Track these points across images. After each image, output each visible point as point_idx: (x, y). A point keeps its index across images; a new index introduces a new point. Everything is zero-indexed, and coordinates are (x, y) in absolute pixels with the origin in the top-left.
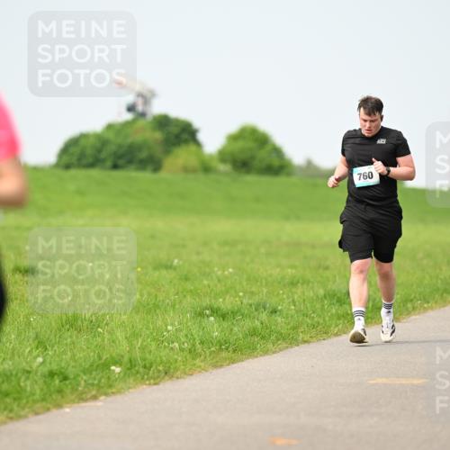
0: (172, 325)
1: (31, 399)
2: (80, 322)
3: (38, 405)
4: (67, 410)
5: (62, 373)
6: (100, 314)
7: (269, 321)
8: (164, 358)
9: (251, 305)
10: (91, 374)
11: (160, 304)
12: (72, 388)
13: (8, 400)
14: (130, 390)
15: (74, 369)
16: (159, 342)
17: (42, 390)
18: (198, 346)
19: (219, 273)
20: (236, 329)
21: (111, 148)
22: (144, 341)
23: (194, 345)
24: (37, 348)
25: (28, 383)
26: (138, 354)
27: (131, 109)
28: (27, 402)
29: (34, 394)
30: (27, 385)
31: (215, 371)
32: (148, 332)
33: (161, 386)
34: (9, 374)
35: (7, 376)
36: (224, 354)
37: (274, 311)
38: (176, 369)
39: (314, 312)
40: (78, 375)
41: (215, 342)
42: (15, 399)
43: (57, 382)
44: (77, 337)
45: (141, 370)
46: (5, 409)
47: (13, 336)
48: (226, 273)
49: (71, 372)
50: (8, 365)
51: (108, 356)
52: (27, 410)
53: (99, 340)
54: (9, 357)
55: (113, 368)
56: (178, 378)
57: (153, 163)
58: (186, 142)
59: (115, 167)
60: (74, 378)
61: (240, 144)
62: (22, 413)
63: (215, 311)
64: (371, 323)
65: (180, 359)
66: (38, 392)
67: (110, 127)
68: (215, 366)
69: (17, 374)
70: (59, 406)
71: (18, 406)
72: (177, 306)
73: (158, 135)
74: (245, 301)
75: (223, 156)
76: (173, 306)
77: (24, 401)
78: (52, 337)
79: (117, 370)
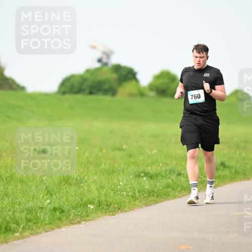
0: (122, 182)
1: (43, 223)
2: (71, 181)
3: (47, 227)
4: (64, 229)
5: (61, 209)
6: (82, 175)
7: (177, 180)
8: (118, 201)
9: (166, 171)
10: (77, 209)
11: (116, 170)
12: (66, 217)
13: (30, 224)
14: (99, 218)
15: (67, 207)
16: (115, 191)
17: (49, 218)
18: (137, 194)
19: (149, 153)
20: (158, 184)
21: (88, 83)
22: (106, 191)
23: (134, 193)
24: (47, 195)
25: (42, 214)
26: (103, 198)
27: (100, 61)
28: (41, 225)
29: (45, 221)
30: (41, 215)
31: (146, 208)
32: (109, 186)
33: (116, 216)
34: (31, 209)
35: (30, 211)
36: (151, 198)
37: (179, 174)
38: (125, 207)
39: (202, 175)
40: (70, 210)
41: (146, 191)
42: (34, 223)
43: (58, 213)
44: (69, 188)
45: (105, 207)
46: (29, 229)
47: (33, 188)
48: (153, 153)
49: (66, 208)
50: (30, 204)
51: (87, 199)
52: (41, 229)
53: (81, 190)
54: (31, 199)
55: (89, 206)
56: (125, 211)
57: (112, 91)
58: (130, 79)
59: (91, 93)
60: (68, 211)
61: (161, 81)
62: (38, 231)
63: (146, 174)
64: (234, 180)
65: (127, 201)
66: (47, 219)
67: (88, 71)
68: (147, 205)
69: (35, 209)
70: (59, 227)
71: (36, 227)
72: (125, 171)
73: (115, 76)
74: (163, 169)
75: (151, 87)
76: (123, 171)
77: (40, 224)
78: (55, 188)
79: (92, 207)
